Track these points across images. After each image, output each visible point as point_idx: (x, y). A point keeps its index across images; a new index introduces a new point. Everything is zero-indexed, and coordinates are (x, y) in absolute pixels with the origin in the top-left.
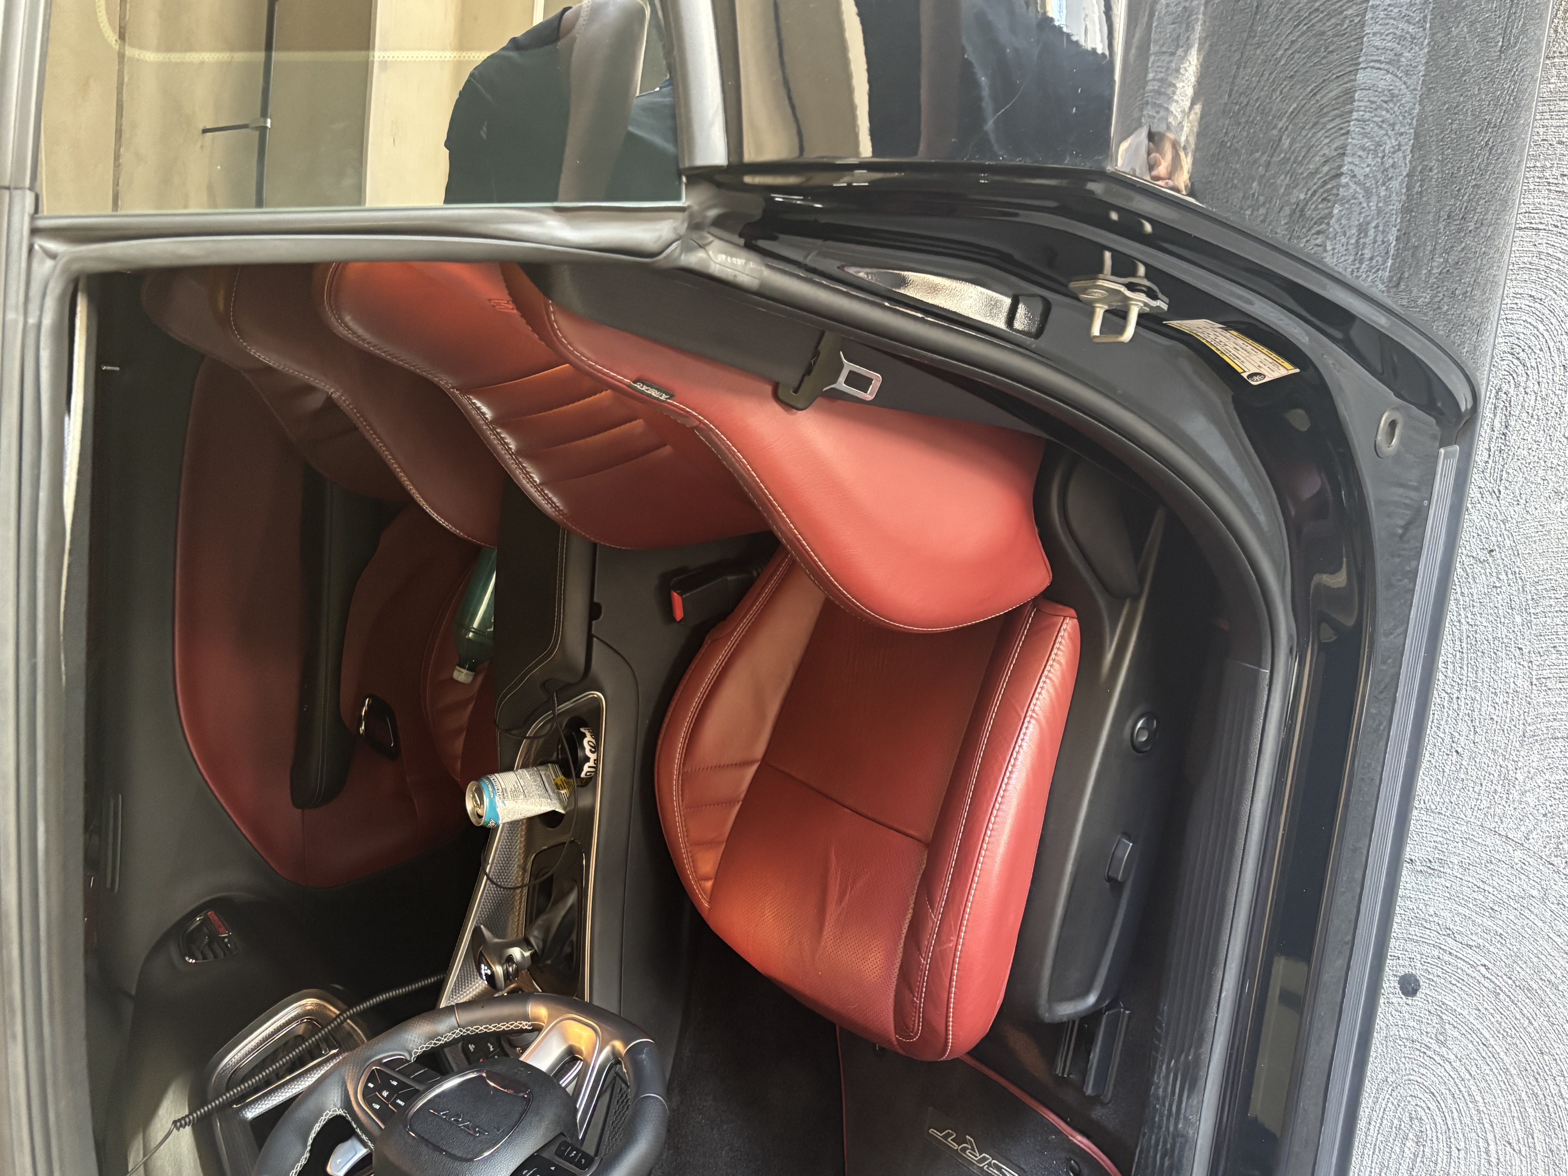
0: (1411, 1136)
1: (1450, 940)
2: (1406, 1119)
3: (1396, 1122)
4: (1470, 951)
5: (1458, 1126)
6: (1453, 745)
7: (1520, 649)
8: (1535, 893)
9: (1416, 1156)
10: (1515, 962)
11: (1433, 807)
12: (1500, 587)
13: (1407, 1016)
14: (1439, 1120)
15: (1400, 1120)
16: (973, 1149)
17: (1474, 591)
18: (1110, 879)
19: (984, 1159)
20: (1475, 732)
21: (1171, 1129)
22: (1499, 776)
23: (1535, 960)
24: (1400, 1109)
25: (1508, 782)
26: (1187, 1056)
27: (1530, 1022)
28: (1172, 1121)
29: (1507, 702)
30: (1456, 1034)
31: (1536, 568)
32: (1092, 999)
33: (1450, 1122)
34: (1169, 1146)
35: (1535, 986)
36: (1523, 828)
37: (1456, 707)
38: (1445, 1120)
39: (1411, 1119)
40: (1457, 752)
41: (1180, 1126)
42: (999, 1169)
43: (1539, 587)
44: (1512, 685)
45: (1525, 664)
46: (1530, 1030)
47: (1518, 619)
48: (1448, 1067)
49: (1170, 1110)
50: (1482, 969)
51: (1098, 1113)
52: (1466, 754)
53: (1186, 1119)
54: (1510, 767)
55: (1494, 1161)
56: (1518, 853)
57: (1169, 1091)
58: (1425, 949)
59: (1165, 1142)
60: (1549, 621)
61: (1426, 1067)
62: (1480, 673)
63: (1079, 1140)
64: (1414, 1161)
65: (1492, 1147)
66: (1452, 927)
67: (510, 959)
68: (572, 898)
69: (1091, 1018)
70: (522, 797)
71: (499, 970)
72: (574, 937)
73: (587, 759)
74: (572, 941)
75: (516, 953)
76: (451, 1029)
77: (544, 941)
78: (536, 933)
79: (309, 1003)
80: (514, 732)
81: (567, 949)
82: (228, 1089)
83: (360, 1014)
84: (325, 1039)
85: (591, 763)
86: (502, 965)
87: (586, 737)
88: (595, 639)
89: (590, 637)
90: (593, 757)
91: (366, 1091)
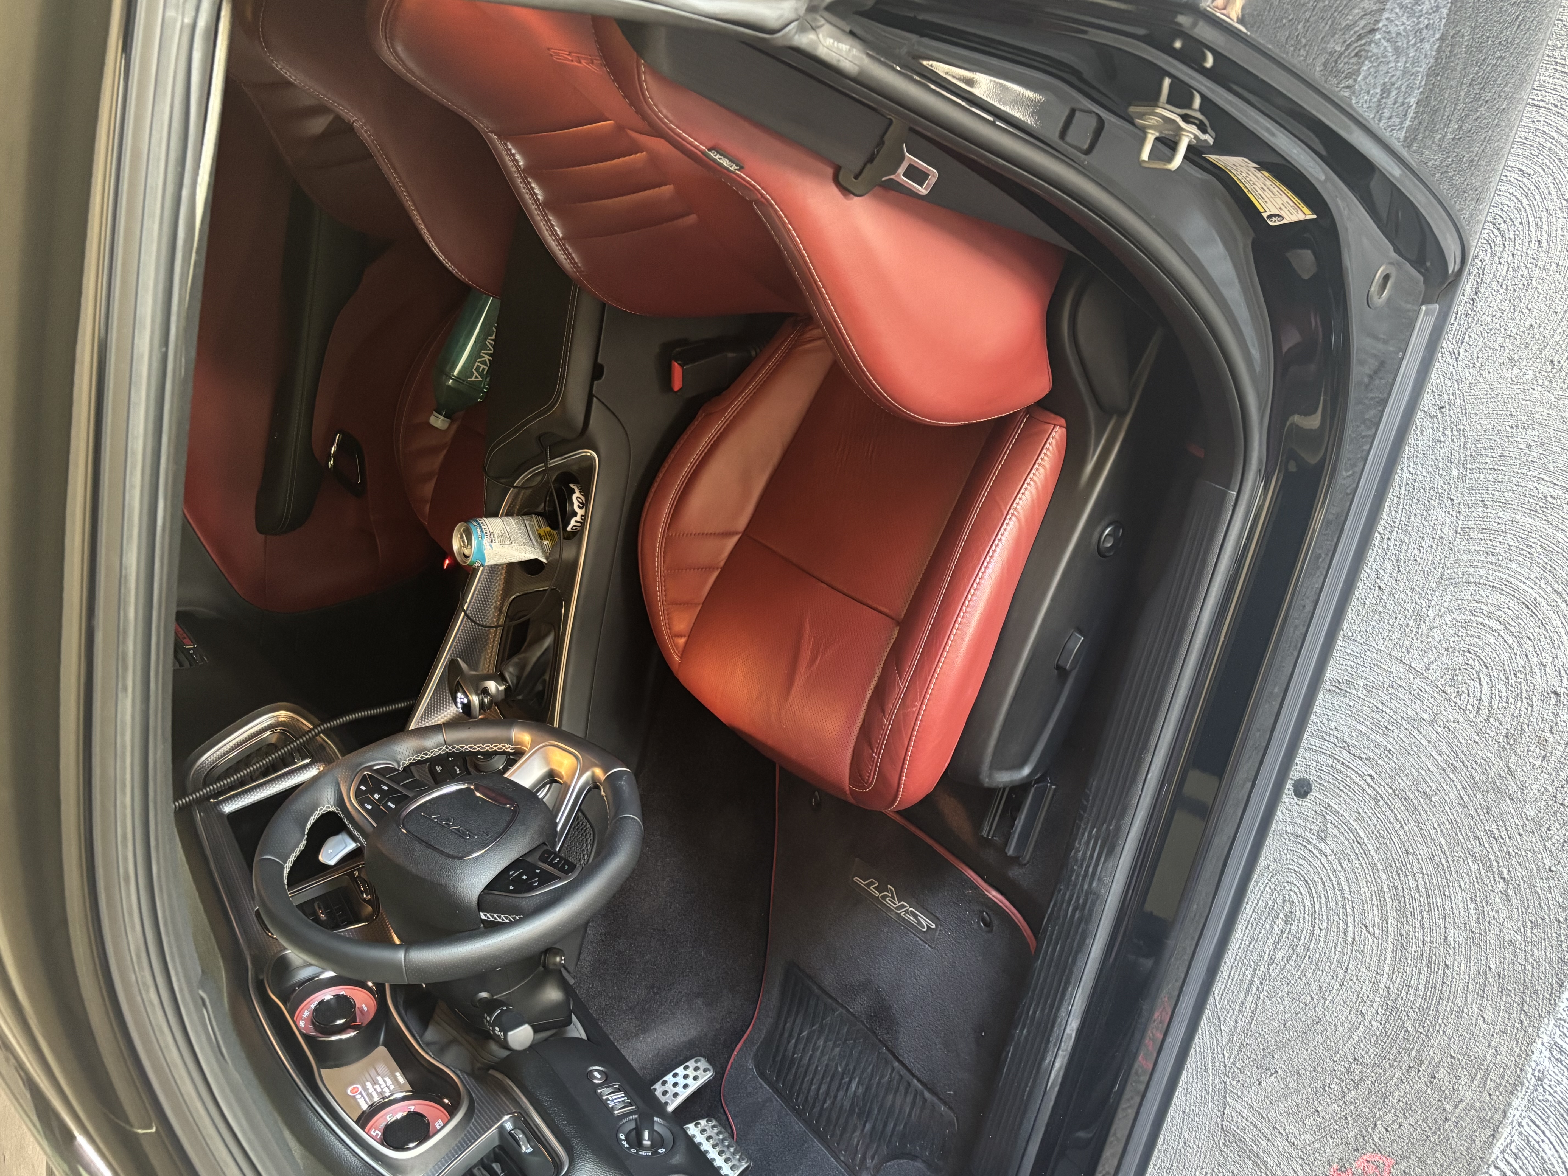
0: (1281, 915)
1: (1345, 752)
2: (1280, 901)
3: (1270, 903)
4: (1360, 762)
5: (1324, 909)
6: (1378, 581)
7: (1452, 500)
8: (1425, 716)
9: (1282, 932)
10: (1397, 774)
11: (1350, 634)
12: (1444, 442)
13: (1295, 814)
14: (1308, 903)
15: (1274, 901)
16: (893, 897)
17: (1420, 443)
18: (1058, 667)
19: (903, 906)
20: (1399, 571)
21: (1086, 887)
22: (1413, 611)
23: (1416, 774)
24: (1275, 892)
25: (1419, 617)
26: (1108, 827)
27: (1402, 827)
28: (1087, 880)
29: (1431, 547)
30: (1336, 832)
31: (1479, 427)
32: (1026, 771)
33: (1317, 906)
34: (1081, 901)
35: (1411, 796)
36: (1426, 660)
37: (1385, 547)
38: (1313, 905)
39: (1284, 901)
40: (1379, 587)
41: (1094, 885)
42: (915, 916)
43: (1479, 445)
44: (1439, 532)
45: (1454, 514)
46: (1401, 833)
47: (1455, 473)
48: (1324, 860)
49: (1087, 871)
50: (1369, 779)
51: (1015, 873)
52: (1388, 589)
53: (1100, 879)
54: (1424, 605)
55: (1350, 940)
56: (1418, 681)
57: (1088, 855)
58: (1322, 758)
59: (1078, 898)
60: (1482, 476)
61: (1304, 859)
62: (1412, 518)
63: (994, 895)
64: (1281, 936)
65: (1350, 929)
66: (1348, 740)
67: (485, 691)
68: (548, 641)
69: (1019, 790)
70: (508, 542)
71: (475, 699)
72: (547, 677)
73: (575, 514)
74: (545, 680)
75: (492, 686)
76: (439, 746)
77: (519, 678)
78: (511, 669)
79: (283, 715)
80: (502, 481)
81: (539, 687)
82: (205, 785)
83: (332, 729)
84: (298, 749)
85: (578, 518)
86: (478, 695)
87: (574, 492)
88: (595, 399)
89: (590, 397)
90: (580, 512)
91: (358, 793)
